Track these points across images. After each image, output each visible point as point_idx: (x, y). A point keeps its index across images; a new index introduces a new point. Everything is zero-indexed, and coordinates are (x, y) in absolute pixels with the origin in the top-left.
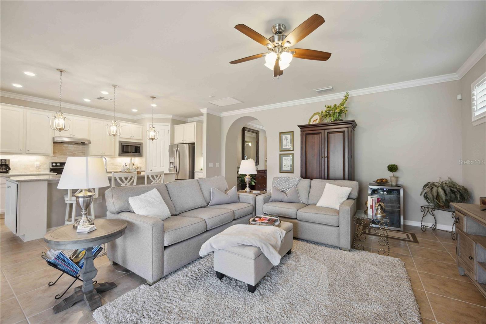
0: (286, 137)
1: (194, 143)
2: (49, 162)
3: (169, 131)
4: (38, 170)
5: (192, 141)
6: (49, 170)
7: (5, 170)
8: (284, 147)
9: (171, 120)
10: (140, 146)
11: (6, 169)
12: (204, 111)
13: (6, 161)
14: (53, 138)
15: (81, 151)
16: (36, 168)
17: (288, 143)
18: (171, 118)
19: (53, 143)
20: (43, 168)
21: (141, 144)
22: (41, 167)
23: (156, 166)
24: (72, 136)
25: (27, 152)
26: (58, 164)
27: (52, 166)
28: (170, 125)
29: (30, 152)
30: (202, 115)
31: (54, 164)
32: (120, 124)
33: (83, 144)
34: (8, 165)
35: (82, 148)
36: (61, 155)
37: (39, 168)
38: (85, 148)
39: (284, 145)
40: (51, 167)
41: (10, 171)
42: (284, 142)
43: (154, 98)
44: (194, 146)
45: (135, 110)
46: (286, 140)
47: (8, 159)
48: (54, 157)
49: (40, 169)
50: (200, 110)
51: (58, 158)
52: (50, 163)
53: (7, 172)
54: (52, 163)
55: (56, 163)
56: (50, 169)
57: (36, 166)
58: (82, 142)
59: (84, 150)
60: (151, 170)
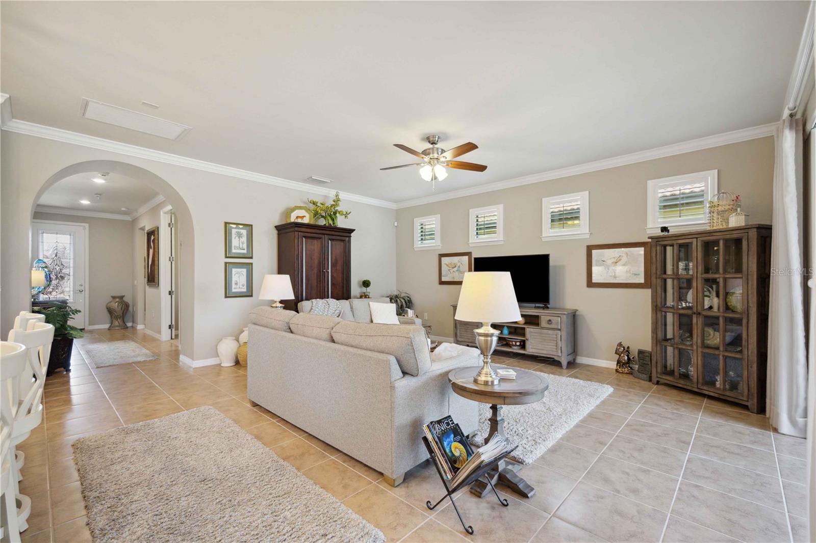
0: (239, 232)
8: (234, 251)
17: (243, 243)
39: (235, 247)
42: (235, 242)
46: (239, 237)
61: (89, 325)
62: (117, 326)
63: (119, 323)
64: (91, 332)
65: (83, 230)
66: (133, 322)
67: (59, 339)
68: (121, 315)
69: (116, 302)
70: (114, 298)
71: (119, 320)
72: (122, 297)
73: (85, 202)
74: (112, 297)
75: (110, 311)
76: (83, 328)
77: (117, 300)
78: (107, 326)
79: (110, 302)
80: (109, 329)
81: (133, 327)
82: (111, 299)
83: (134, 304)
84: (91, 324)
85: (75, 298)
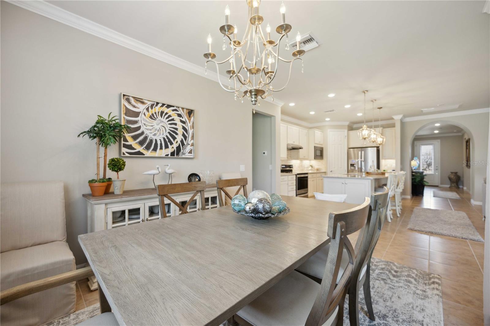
1: (379, 147)
3: (346, 136)
5: (377, 145)
14: (288, 145)
18: (347, 125)
19: (287, 149)
23: (335, 168)
24: (294, 143)
28: (346, 131)
32: (314, 131)
40: (282, 169)
44: (379, 150)
54: (282, 165)
60: (331, 171)
62: (453, 187)
64: (440, 187)
65: (438, 143)
67: (420, 184)
68: (456, 181)
70: (452, 173)
71: (454, 184)
72: (456, 173)
73: (436, 132)
75: (450, 179)
76: (438, 185)
77: (453, 174)
78: (448, 186)
81: (463, 188)
82: (451, 174)
83: (463, 177)
84: (441, 184)
85: (434, 172)
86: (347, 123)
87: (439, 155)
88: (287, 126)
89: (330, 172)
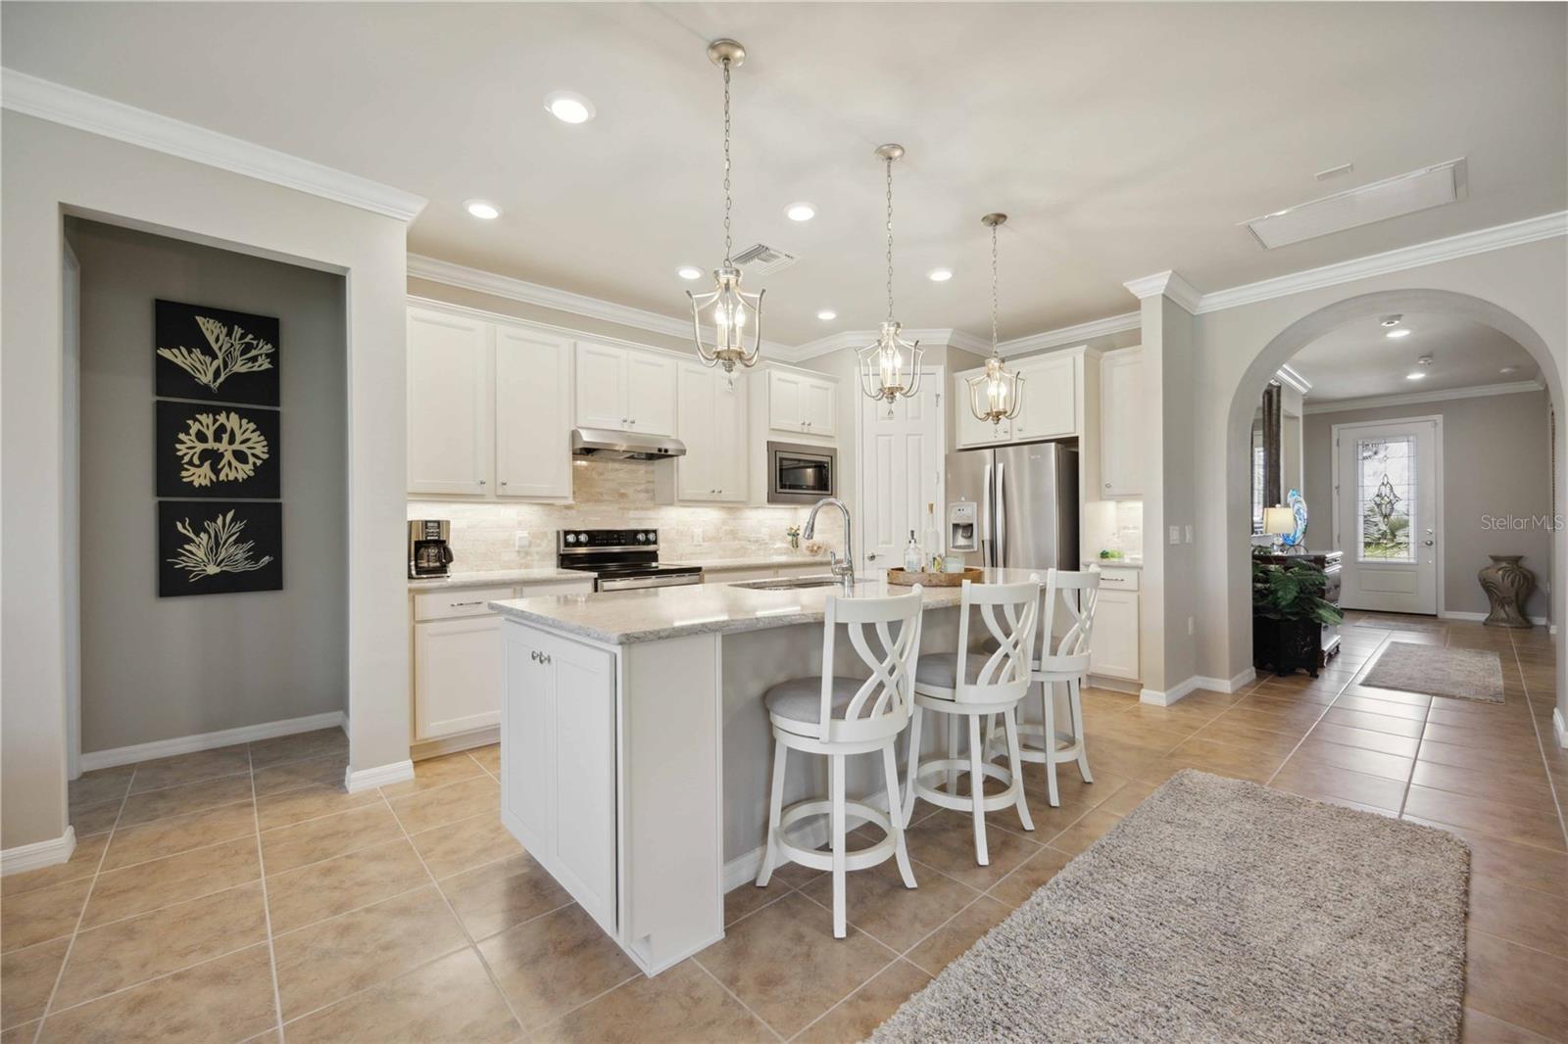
1: (1074, 441)
2: (555, 529)
3: (938, 396)
4: (523, 561)
5: (1065, 431)
6: (554, 560)
7: (438, 564)
9: (945, 348)
10: (828, 459)
11: (440, 560)
12: (1150, 287)
13: (439, 528)
14: (575, 435)
15: (642, 487)
16: (518, 552)
18: (946, 343)
19: (571, 453)
20: (537, 553)
21: (832, 454)
22: (534, 549)
23: (889, 542)
24: (626, 428)
25: (500, 492)
26: (583, 538)
27: (567, 544)
28: (940, 371)
29: (509, 490)
30: (1133, 305)
31: (571, 538)
32: (769, 373)
33: (662, 455)
34: (444, 542)
35: (646, 472)
36: (588, 501)
37: (527, 553)
38: (653, 472)
40: (563, 550)
41: (451, 565)
43: (998, 219)
44: (1076, 454)
45: (826, 316)
47: (445, 519)
48: (567, 511)
49: (529, 558)
50: (1125, 284)
51: (578, 512)
52: (558, 532)
53: (442, 570)
54: (567, 533)
55: (577, 533)
56: (561, 555)
57: (520, 547)
58: (660, 447)
59: (653, 482)
60: (873, 558)
61: (1446, 610)
62: (1503, 620)
63: (1507, 615)
64: (1445, 622)
65: (1431, 429)
66: (1549, 617)
67: (1294, 619)
68: (1514, 598)
69: (1500, 569)
70: (1496, 559)
71: (1507, 608)
72: (1516, 560)
73: (1416, 376)
74: (1493, 558)
75: (1487, 586)
76: (1435, 613)
77: (1504, 564)
78: (1482, 617)
79: (1488, 568)
80: (1484, 624)
81: (1547, 628)
82: (1490, 562)
83: (1549, 577)
84: (1449, 607)
85: (1418, 556)
86: (943, 337)
87: (1435, 481)
88: (575, 345)
89: (867, 561)
